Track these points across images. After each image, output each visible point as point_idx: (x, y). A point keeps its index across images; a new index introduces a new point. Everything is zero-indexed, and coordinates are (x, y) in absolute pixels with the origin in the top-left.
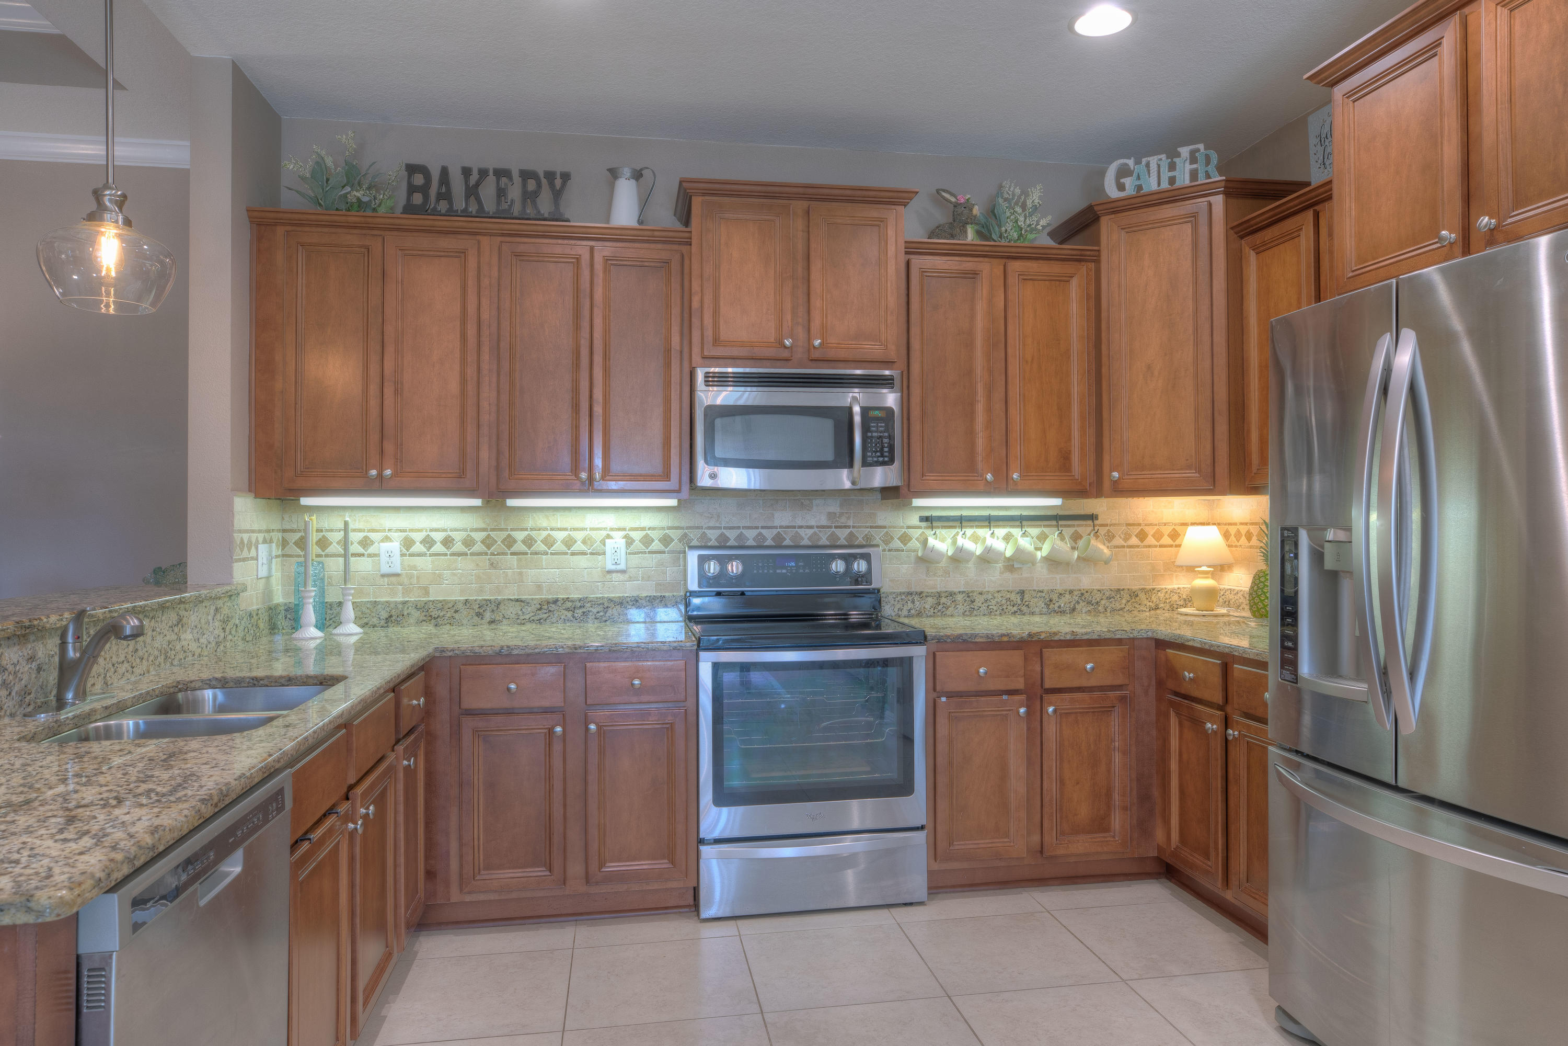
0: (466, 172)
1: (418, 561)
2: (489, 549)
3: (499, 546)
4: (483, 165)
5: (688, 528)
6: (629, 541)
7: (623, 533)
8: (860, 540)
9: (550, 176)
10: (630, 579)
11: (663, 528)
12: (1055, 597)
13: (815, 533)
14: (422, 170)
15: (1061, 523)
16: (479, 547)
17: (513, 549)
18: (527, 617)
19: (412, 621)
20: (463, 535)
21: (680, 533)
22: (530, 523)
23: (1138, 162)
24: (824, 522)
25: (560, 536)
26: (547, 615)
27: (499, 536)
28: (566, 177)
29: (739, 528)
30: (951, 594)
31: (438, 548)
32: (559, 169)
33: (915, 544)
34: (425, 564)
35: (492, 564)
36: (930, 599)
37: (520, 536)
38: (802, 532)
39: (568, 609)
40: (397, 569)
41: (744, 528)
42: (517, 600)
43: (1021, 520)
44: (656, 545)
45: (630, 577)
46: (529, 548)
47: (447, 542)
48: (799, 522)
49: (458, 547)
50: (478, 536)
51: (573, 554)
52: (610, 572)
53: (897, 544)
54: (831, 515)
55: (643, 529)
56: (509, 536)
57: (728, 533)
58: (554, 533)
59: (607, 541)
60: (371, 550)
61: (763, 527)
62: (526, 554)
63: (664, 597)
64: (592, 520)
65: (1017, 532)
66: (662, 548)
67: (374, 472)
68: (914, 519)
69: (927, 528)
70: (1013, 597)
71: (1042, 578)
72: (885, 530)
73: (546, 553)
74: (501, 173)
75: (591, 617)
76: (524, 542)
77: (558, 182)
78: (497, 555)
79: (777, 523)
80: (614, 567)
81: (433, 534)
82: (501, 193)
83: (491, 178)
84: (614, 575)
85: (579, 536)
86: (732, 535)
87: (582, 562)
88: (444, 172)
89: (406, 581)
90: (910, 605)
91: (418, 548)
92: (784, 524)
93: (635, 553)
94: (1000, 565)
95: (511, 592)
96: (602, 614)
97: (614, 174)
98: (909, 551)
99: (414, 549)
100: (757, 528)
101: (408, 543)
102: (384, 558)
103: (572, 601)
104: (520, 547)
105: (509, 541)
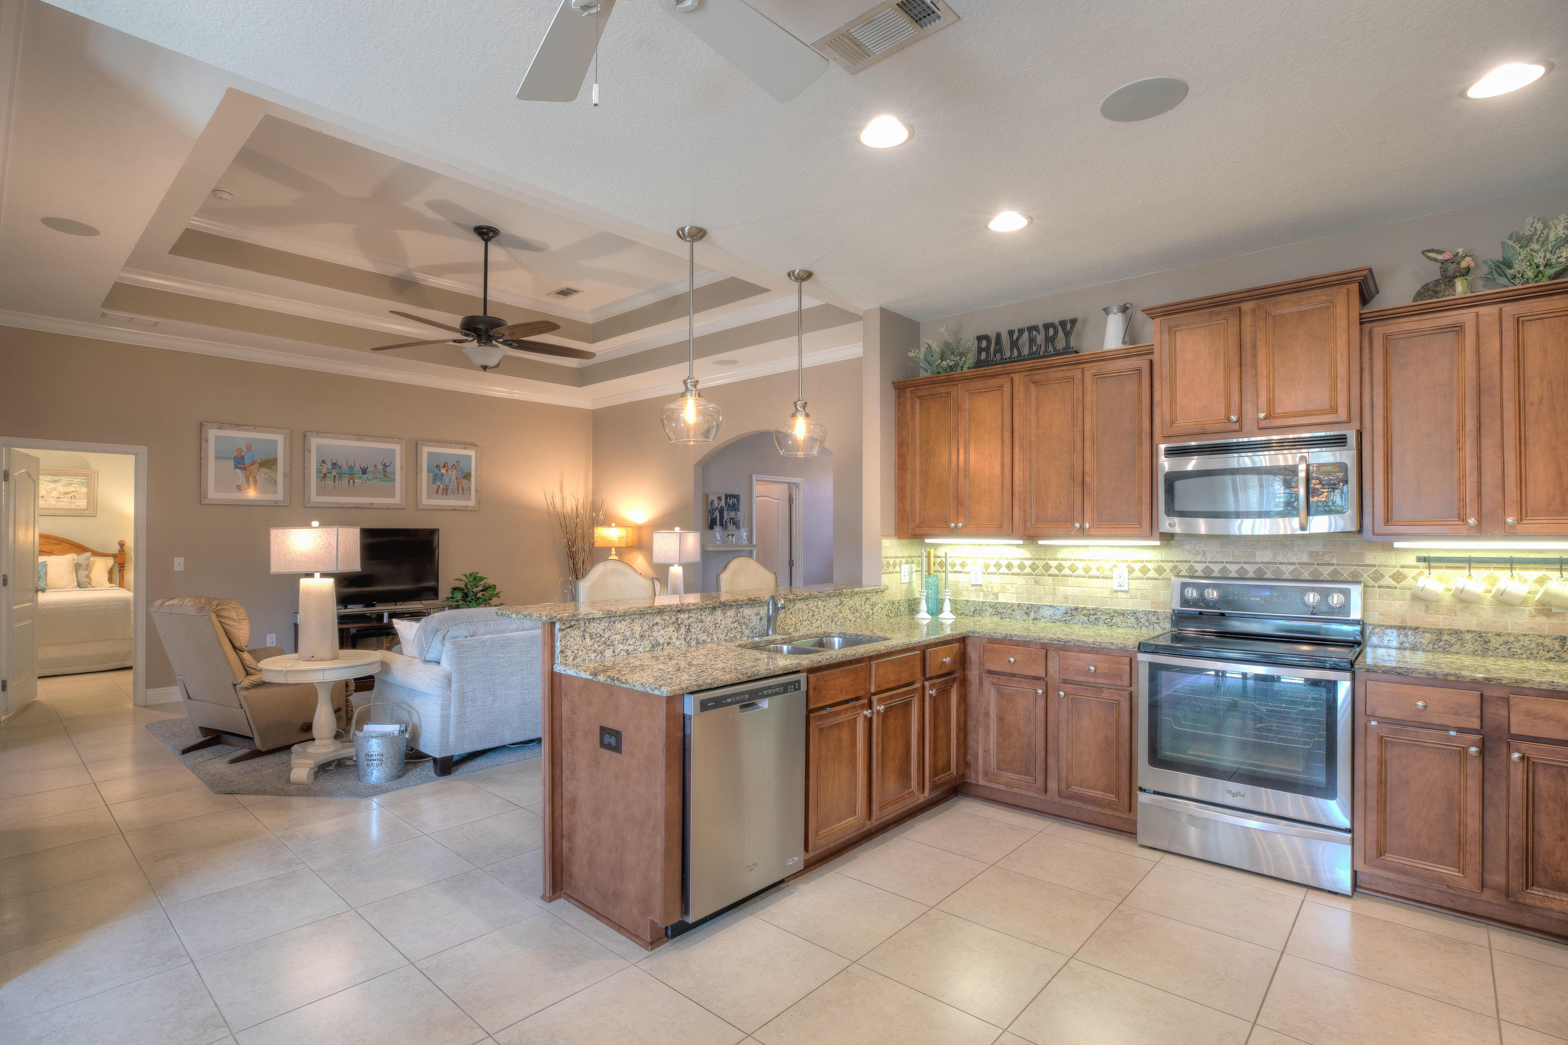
0: (1011, 333)
1: (992, 577)
2: (1034, 571)
3: (1040, 570)
4: (1021, 327)
5: (1177, 562)
6: (1131, 571)
7: (1126, 564)
8: (1345, 576)
9: (1063, 324)
10: (1132, 597)
11: (1157, 561)
13: (1296, 569)
14: (986, 337)
16: (1028, 570)
17: (1049, 572)
18: (1057, 618)
19: (987, 614)
20: (1019, 562)
21: (1171, 565)
22: (1060, 556)
24: (1305, 560)
25: (1081, 564)
26: (1070, 618)
27: (1040, 563)
28: (1074, 321)
29: (1222, 562)
30: (1457, 632)
31: (1004, 569)
32: (1068, 317)
33: (1408, 582)
34: (996, 580)
35: (1036, 582)
37: (1053, 564)
38: (1283, 568)
39: (1084, 615)
40: (979, 582)
41: (1226, 563)
42: (1051, 606)
44: (1152, 574)
45: (1131, 596)
46: (1060, 573)
47: (1009, 566)
48: (1280, 559)
49: (1016, 569)
50: (1028, 563)
51: (1090, 577)
52: (1116, 591)
53: (1388, 581)
54: (1311, 554)
55: (1141, 561)
56: (1047, 563)
57: (1212, 566)
58: (1077, 563)
59: (1114, 569)
60: (966, 569)
61: (1244, 563)
62: (1058, 576)
63: (1157, 612)
64: (1104, 555)
66: (1157, 576)
67: (953, 525)
68: (1411, 559)
69: (1425, 568)
70: (1547, 642)
72: (1375, 569)
73: (1071, 576)
74: (1031, 329)
75: (1101, 622)
76: (1056, 568)
77: (1069, 326)
78: (1040, 575)
79: (1258, 559)
80: (1119, 588)
81: (1001, 561)
82: (1032, 341)
83: (1026, 334)
84: (1119, 593)
85: (1094, 565)
86: (1216, 568)
87: (1096, 583)
89: (985, 590)
91: (992, 569)
92: (1264, 560)
93: (1136, 579)
94: (1530, 609)
95: (1048, 601)
96: (1109, 620)
97: (1107, 311)
98: (1404, 588)
99: (989, 571)
100: (1239, 563)
101: (986, 566)
102: (973, 575)
103: (1088, 610)
104: (1053, 571)
105: (1047, 567)
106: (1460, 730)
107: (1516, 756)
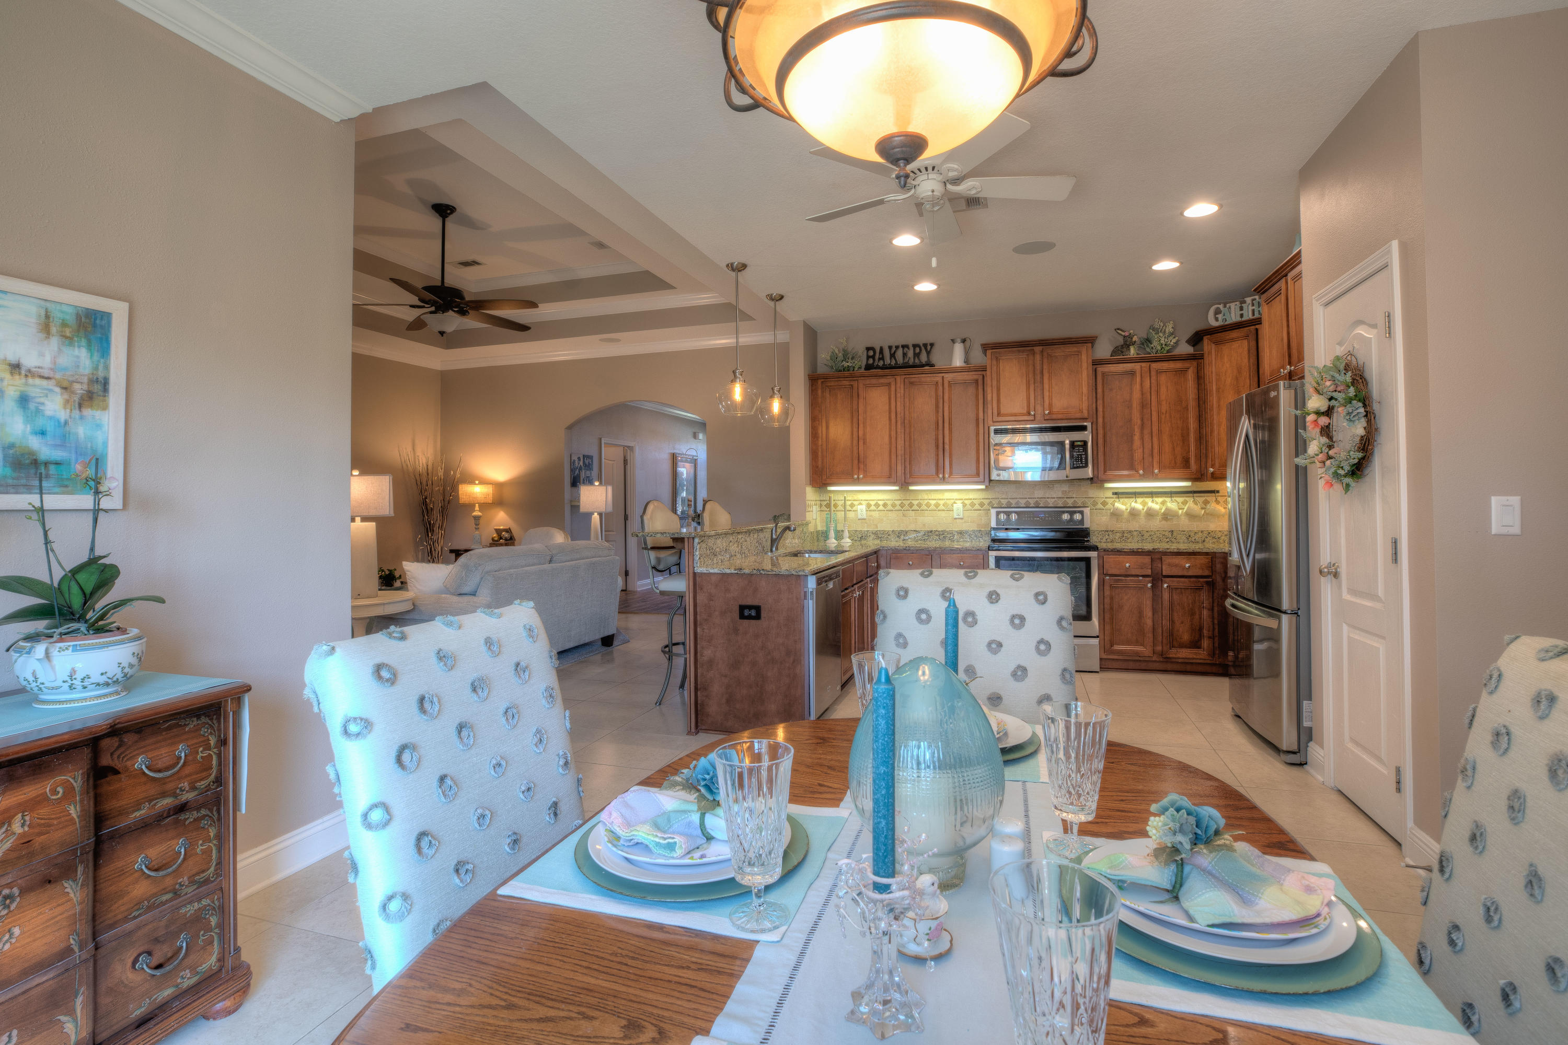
0: (890, 348)
1: (873, 513)
3: (906, 507)
4: (896, 344)
5: (991, 499)
6: (964, 505)
7: (961, 501)
8: (1080, 504)
9: (925, 345)
10: (965, 522)
11: (980, 499)
12: (1192, 534)
13: (1055, 501)
14: (873, 349)
15: (1195, 495)
16: (898, 507)
18: (919, 537)
19: (871, 538)
20: (891, 502)
21: (988, 501)
22: (920, 497)
23: (1225, 306)
24: (1060, 496)
25: (933, 502)
26: (927, 537)
27: (907, 503)
28: (932, 345)
29: (1016, 499)
30: (1131, 531)
31: (881, 508)
32: (929, 341)
33: (1109, 506)
34: (876, 515)
35: (904, 515)
36: (1118, 534)
37: (915, 502)
38: (1049, 500)
39: (936, 535)
40: (865, 516)
42: (914, 530)
43: (1171, 493)
44: (977, 507)
46: (920, 508)
47: (885, 505)
48: (1047, 495)
49: (890, 507)
50: (898, 503)
51: (939, 511)
52: (955, 519)
53: (1100, 506)
54: (1063, 492)
55: (971, 499)
56: (911, 502)
57: (1010, 501)
58: (930, 501)
59: (954, 505)
60: (854, 508)
61: (1029, 498)
62: (918, 510)
63: (980, 530)
64: (947, 495)
65: (1168, 499)
66: (980, 508)
67: (856, 476)
68: (1109, 494)
69: (1115, 498)
70: (1167, 534)
71: (1185, 523)
73: (927, 510)
74: (905, 347)
75: (947, 539)
76: (917, 505)
77: (929, 347)
78: (906, 511)
79: (1036, 496)
80: (957, 517)
81: (879, 502)
82: (905, 355)
83: (901, 349)
84: (957, 520)
85: (941, 502)
86: (1013, 502)
87: (943, 514)
88: (881, 349)
89: (868, 522)
90: (1107, 537)
91: (873, 508)
92: (1040, 496)
93: (967, 511)
94: (1159, 518)
95: (912, 527)
96: (952, 537)
97: (953, 341)
98: (1107, 510)
99: (871, 509)
100: (1025, 499)
101: (869, 506)
102: (859, 511)
103: (939, 531)
104: (915, 507)
105: (911, 505)
106: (1143, 576)
107: (1165, 585)
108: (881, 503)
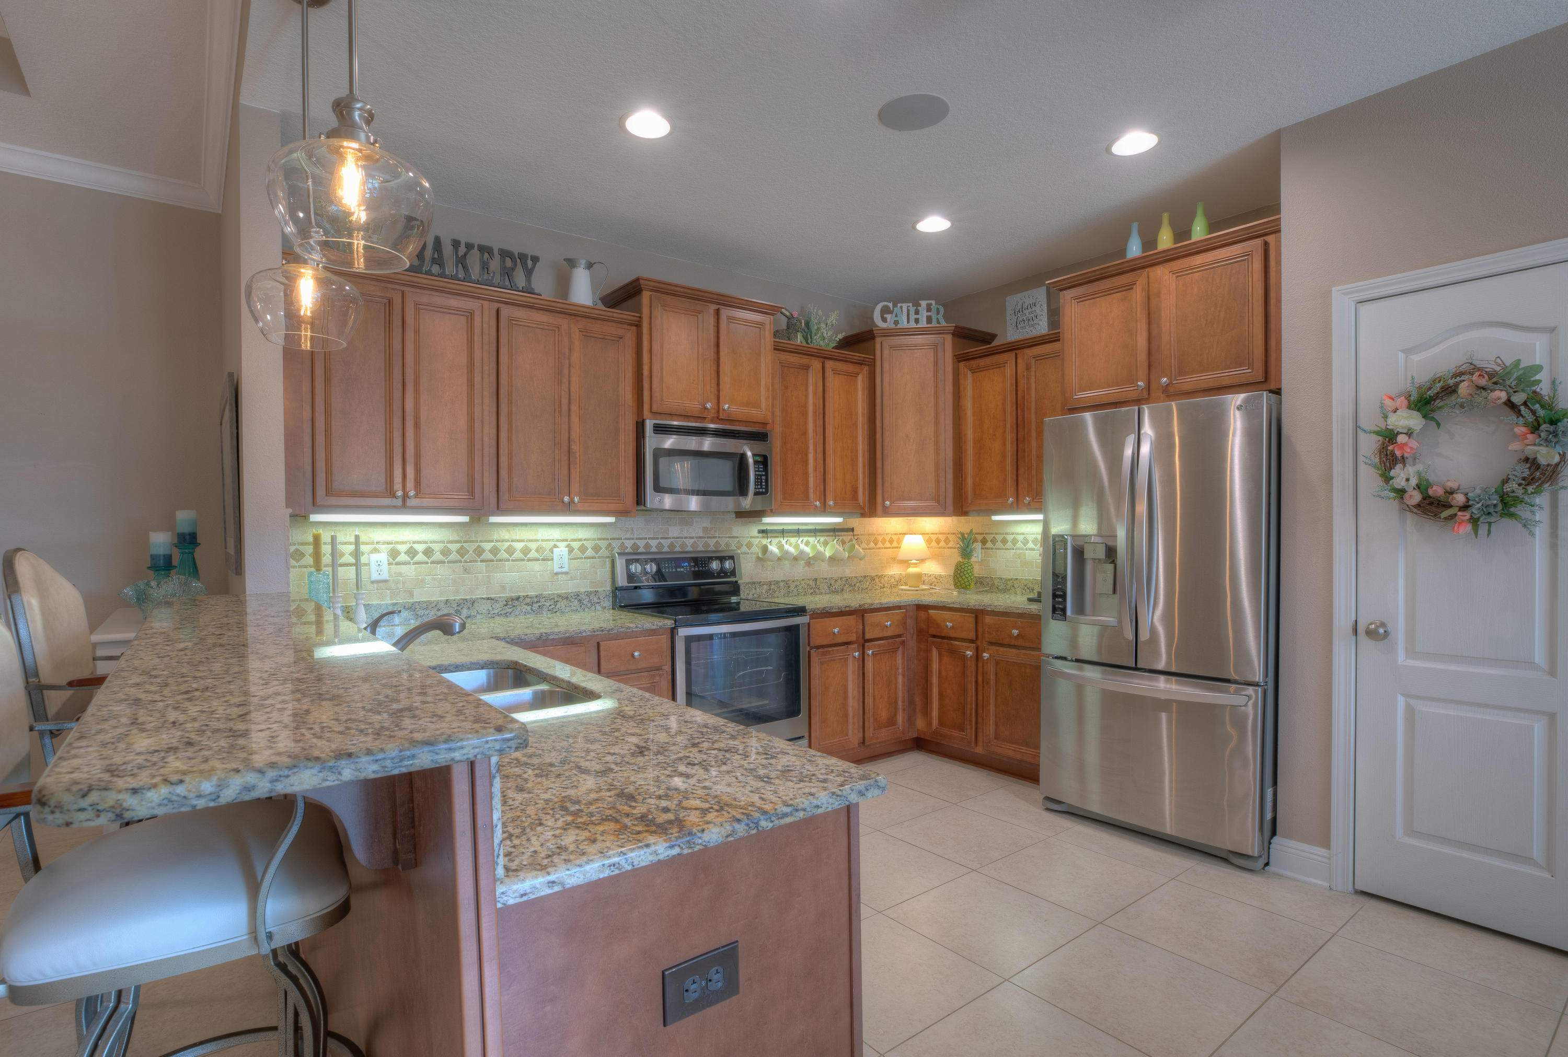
0: (456, 244)
1: (403, 569)
2: (463, 557)
3: (470, 555)
4: (470, 241)
5: (611, 539)
6: (571, 550)
7: (566, 543)
8: (728, 546)
9: (523, 257)
10: (572, 579)
11: (594, 539)
12: (833, 582)
13: (695, 542)
15: (837, 534)
17: (482, 557)
18: (496, 612)
20: (441, 546)
21: (606, 542)
22: (495, 536)
23: (897, 306)
24: (701, 534)
25: (519, 546)
26: (510, 610)
27: (471, 547)
28: (535, 260)
29: (646, 539)
30: (777, 582)
31: (420, 557)
32: (530, 252)
33: (755, 549)
34: (409, 571)
35: (465, 570)
36: (765, 587)
37: (487, 546)
38: (686, 541)
39: (527, 604)
40: (385, 576)
41: (649, 538)
42: (488, 599)
43: (815, 531)
44: (590, 552)
45: (571, 578)
46: (495, 556)
47: (428, 552)
48: (685, 534)
49: (437, 556)
50: (454, 547)
51: (529, 560)
52: (557, 574)
53: (745, 548)
54: (705, 529)
55: (580, 540)
56: (479, 546)
57: (638, 542)
58: (514, 544)
59: (555, 550)
60: (361, 560)
61: (662, 538)
62: (493, 561)
63: (598, 591)
64: (543, 533)
65: (811, 540)
66: (596, 555)
67: (399, 493)
68: (754, 532)
69: (763, 537)
71: (825, 570)
72: (738, 539)
73: (508, 560)
74: (483, 249)
75: (545, 609)
77: (530, 263)
78: (470, 562)
80: (560, 570)
81: (416, 546)
82: (485, 265)
83: (475, 252)
84: (560, 576)
85: (533, 546)
86: (641, 544)
87: (537, 566)
88: (438, 241)
89: (393, 586)
90: (754, 591)
91: (403, 557)
92: (675, 535)
93: (575, 559)
94: (803, 562)
95: (481, 593)
96: (553, 606)
97: (572, 263)
98: (755, 553)
99: (399, 559)
100: (657, 538)
101: (394, 554)
102: (374, 567)
103: (531, 598)
104: (487, 555)
105: (479, 551)
108: (420, 548)
